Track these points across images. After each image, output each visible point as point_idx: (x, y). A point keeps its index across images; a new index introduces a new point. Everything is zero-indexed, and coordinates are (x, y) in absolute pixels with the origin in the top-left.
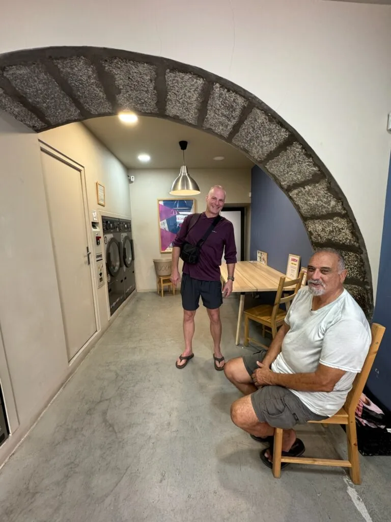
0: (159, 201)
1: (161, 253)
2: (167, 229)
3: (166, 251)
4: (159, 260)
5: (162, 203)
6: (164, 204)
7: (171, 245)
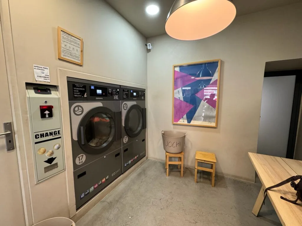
0: (175, 67)
1: (174, 124)
2: (182, 99)
3: (179, 122)
4: (171, 131)
5: (177, 69)
6: (180, 70)
7: (185, 116)
